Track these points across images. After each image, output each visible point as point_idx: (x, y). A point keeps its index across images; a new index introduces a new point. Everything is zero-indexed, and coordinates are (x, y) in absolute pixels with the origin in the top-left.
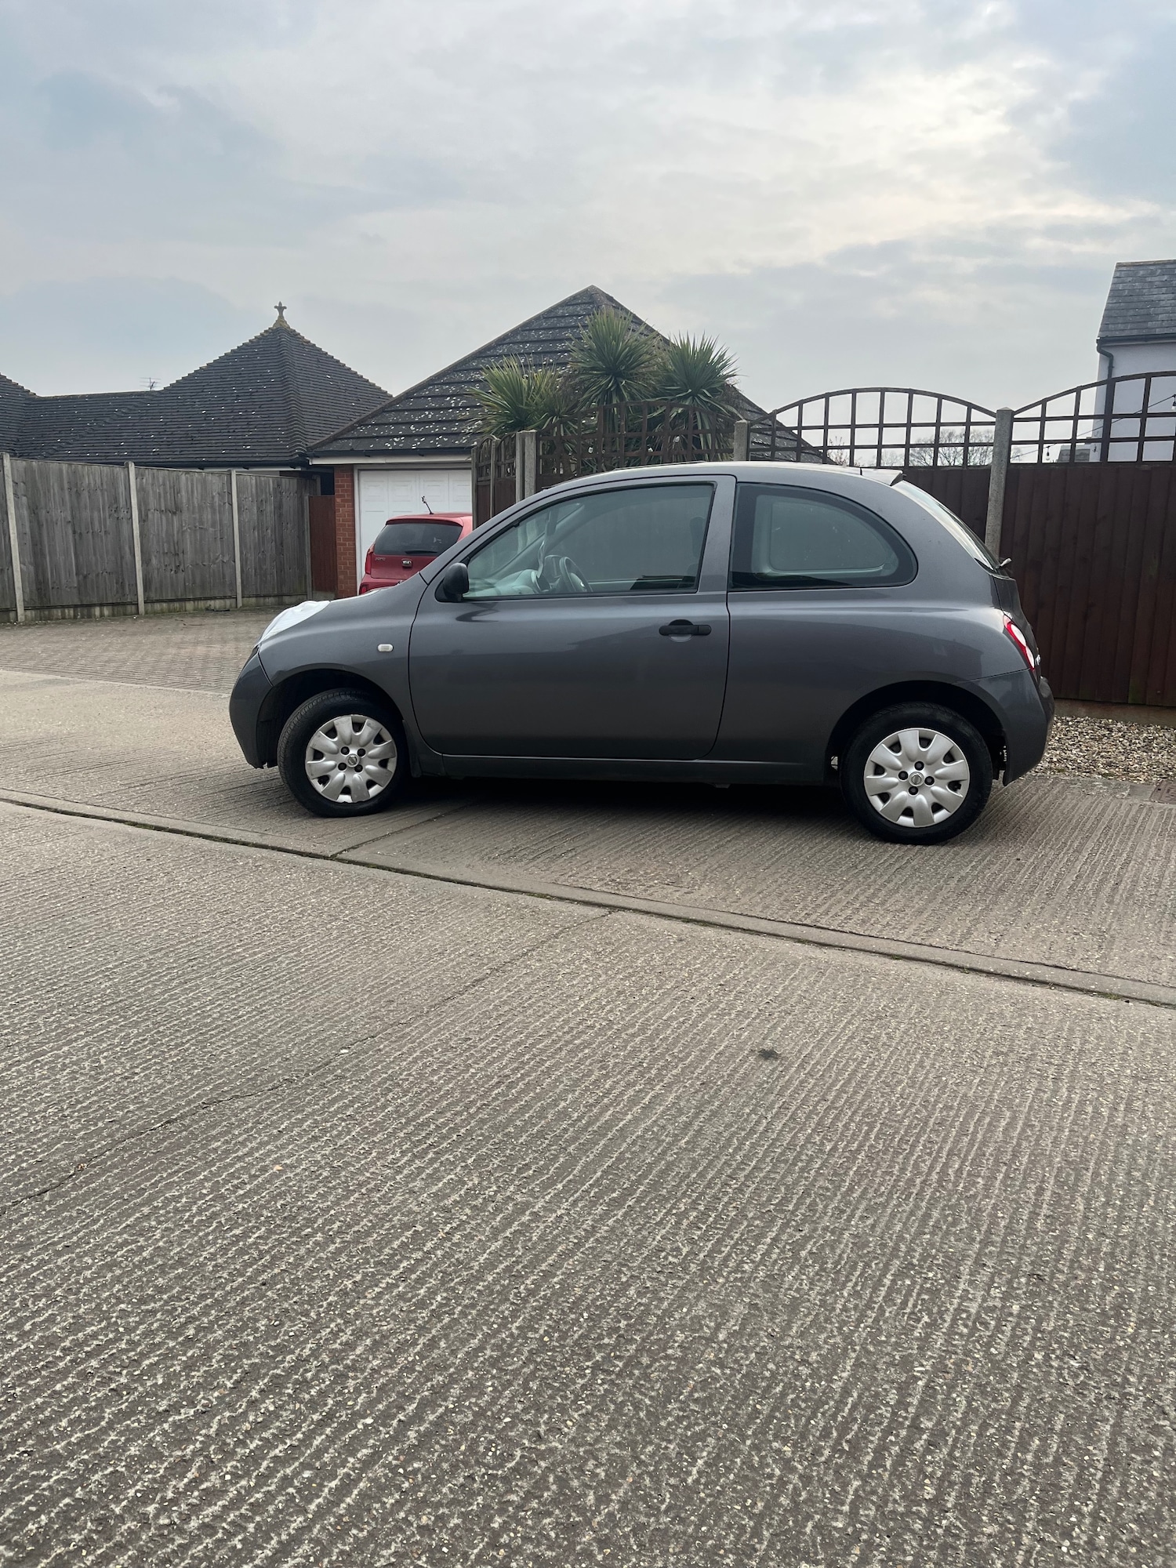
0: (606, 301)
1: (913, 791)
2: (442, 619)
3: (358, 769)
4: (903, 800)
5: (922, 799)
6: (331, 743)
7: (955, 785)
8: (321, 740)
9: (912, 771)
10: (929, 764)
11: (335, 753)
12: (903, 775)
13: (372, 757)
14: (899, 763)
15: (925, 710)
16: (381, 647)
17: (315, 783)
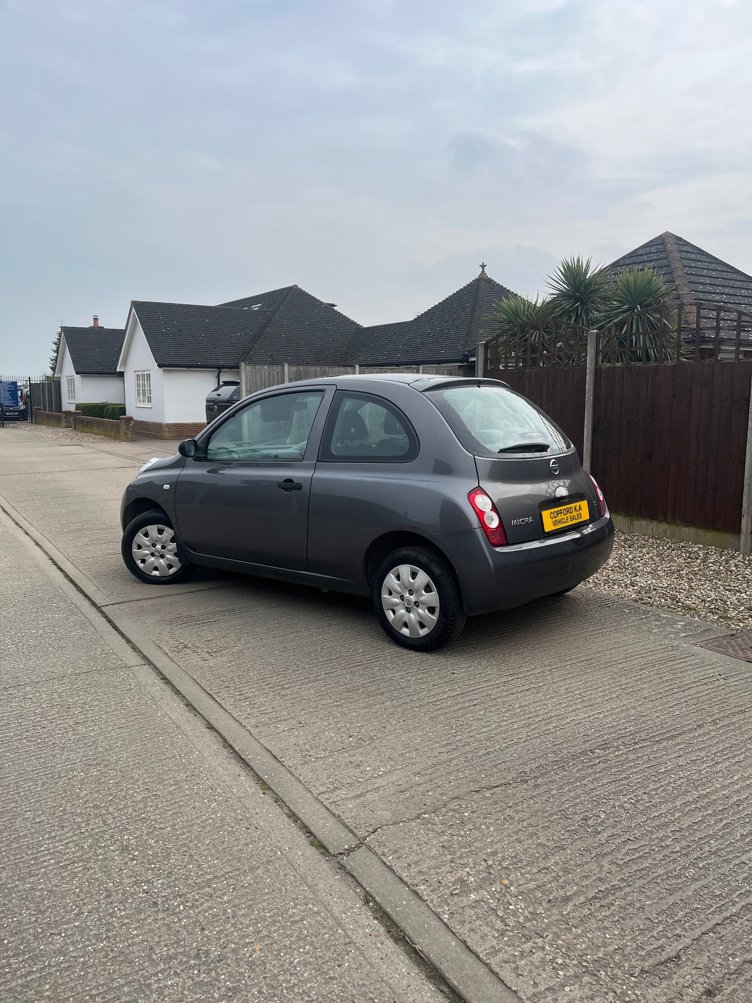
0: (674, 241)
1: (408, 610)
2: (195, 472)
3: (162, 556)
4: (402, 616)
5: (413, 617)
6: (146, 541)
7: (431, 610)
8: (140, 538)
9: (407, 595)
10: (416, 592)
11: (149, 546)
12: (402, 597)
13: (169, 551)
14: (399, 590)
15: (412, 553)
16: (164, 487)
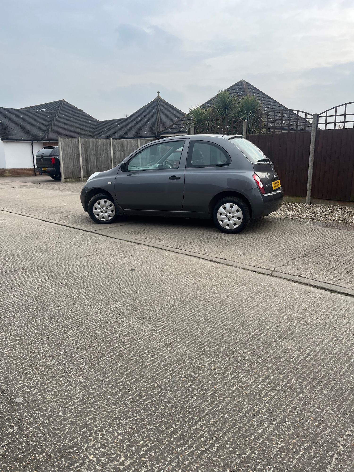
0: (246, 84)
1: (229, 220)
2: (123, 176)
3: (106, 212)
4: (226, 222)
5: (231, 222)
6: (99, 206)
7: (239, 218)
8: (96, 205)
9: (228, 214)
10: (233, 213)
11: (100, 208)
12: (226, 216)
13: (109, 210)
14: (225, 213)
15: (231, 199)
16: (109, 183)
17: (96, 215)
